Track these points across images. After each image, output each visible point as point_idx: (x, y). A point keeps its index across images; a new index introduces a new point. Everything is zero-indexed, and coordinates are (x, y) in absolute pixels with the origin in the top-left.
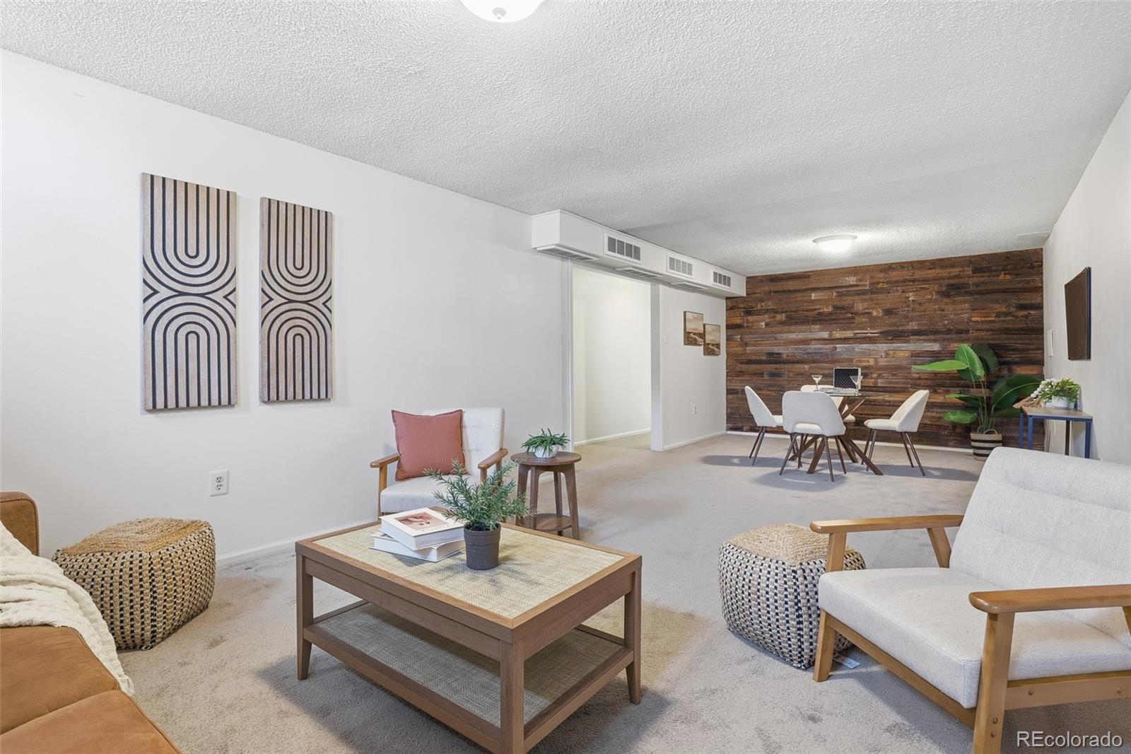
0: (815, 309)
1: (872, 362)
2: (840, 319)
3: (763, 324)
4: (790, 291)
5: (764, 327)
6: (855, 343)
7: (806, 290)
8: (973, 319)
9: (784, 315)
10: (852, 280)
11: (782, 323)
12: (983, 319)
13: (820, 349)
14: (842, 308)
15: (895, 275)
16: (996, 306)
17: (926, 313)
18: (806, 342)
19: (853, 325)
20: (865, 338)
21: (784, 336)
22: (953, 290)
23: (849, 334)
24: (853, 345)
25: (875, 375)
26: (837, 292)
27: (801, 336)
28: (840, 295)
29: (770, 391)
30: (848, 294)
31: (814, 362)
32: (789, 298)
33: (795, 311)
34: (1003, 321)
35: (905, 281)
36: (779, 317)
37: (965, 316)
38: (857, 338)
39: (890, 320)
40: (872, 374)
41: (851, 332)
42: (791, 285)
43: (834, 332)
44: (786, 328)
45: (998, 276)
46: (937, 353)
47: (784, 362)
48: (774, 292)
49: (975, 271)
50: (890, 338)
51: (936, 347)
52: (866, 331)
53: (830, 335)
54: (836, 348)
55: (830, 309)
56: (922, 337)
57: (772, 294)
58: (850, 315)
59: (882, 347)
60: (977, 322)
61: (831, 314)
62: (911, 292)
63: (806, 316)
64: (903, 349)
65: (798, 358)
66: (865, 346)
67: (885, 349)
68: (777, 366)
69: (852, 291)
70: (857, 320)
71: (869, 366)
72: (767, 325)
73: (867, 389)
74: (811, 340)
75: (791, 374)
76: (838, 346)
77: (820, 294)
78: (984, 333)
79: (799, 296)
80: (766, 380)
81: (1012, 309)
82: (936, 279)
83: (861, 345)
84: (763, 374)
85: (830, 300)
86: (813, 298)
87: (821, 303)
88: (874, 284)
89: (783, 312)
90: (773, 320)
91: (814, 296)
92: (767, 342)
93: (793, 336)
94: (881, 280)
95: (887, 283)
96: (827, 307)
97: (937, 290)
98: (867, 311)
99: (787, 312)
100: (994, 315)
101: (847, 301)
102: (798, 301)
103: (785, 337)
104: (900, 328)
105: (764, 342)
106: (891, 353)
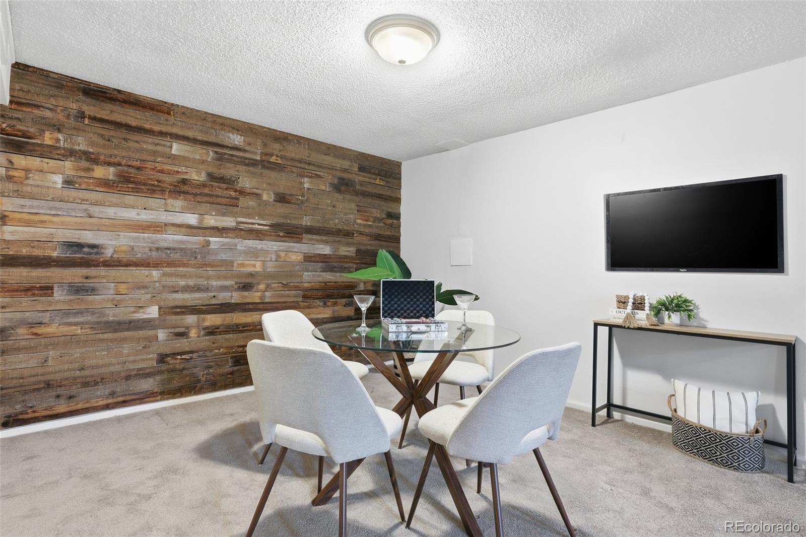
0: (178, 172)
1: (258, 268)
2: (218, 196)
3: (58, 179)
4: (128, 127)
5: (60, 186)
6: (237, 237)
7: (162, 134)
8: (359, 221)
9: (112, 170)
10: (237, 139)
11: (106, 184)
12: (365, 223)
13: (182, 242)
14: (222, 179)
15: (293, 151)
16: (374, 210)
17: (319, 207)
18: (157, 227)
19: (235, 209)
20: (251, 231)
21: (111, 212)
22: (343, 186)
23: (229, 222)
24: (236, 240)
25: (262, 287)
26: (216, 152)
27: (146, 216)
28: (220, 158)
29: (70, 324)
30: (231, 159)
31: (171, 264)
32: (125, 139)
33: (138, 168)
34: (377, 227)
35: (300, 161)
36: (100, 172)
37: (352, 216)
38: (241, 230)
39: (282, 209)
40: (258, 284)
41: (232, 219)
42: (132, 117)
43: (205, 216)
44: (113, 198)
45: (376, 179)
46: (328, 258)
47: (107, 264)
48: (93, 119)
49: (362, 169)
50: (281, 234)
51: (326, 250)
52: (254, 221)
53: (201, 221)
54: (208, 243)
55: (203, 177)
56: (315, 237)
57: (86, 121)
58: (233, 194)
59: (272, 246)
60: (360, 224)
61: (204, 185)
62: (307, 176)
63: (159, 181)
64: (296, 251)
65: (139, 255)
66: (250, 243)
67: (275, 248)
68: (92, 271)
69: (236, 156)
70: (244, 202)
71: (257, 272)
72: (68, 182)
73: (251, 306)
74: (166, 225)
75: (123, 288)
76: (211, 239)
77: (188, 148)
78: (364, 238)
79: (148, 143)
80: (58, 301)
81: (384, 216)
82: (331, 168)
83: (246, 241)
84: (51, 288)
85: (203, 162)
86: (173, 152)
87: (187, 164)
88: (266, 154)
89: (109, 164)
90: (83, 174)
91: (176, 148)
92: (68, 219)
93: (131, 214)
94: (275, 152)
95: (282, 157)
96: (199, 173)
97: (330, 181)
98: (255, 191)
99: (120, 164)
100: (372, 219)
101: (229, 171)
102: (143, 150)
103: (112, 215)
104: (293, 222)
105: (55, 219)
106: (282, 254)
